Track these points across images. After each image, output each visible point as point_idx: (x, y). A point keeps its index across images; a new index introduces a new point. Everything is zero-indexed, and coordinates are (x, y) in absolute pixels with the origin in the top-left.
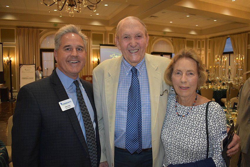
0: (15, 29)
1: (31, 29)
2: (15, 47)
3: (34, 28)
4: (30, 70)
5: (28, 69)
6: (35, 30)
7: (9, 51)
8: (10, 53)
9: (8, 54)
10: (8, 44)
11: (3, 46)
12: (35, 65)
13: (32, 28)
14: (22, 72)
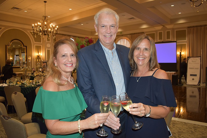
0: (186, 29)
1: (199, 28)
2: (186, 43)
3: (202, 26)
4: (196, 62)
5: (194, 61)
6: (203, 27)
7: (182, 47)
8: (182, 49)
9: (180, 49)
10: (180, 42)
11: (177, 44)
12: (200, 58)
13: (200, 26)
14: (190, 63)
